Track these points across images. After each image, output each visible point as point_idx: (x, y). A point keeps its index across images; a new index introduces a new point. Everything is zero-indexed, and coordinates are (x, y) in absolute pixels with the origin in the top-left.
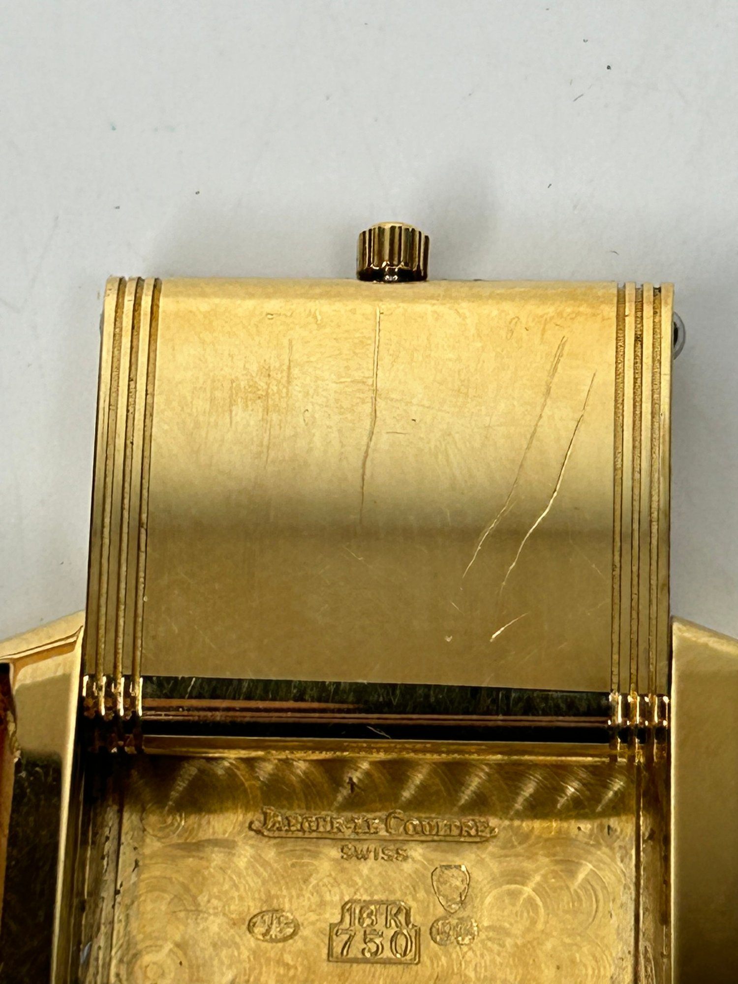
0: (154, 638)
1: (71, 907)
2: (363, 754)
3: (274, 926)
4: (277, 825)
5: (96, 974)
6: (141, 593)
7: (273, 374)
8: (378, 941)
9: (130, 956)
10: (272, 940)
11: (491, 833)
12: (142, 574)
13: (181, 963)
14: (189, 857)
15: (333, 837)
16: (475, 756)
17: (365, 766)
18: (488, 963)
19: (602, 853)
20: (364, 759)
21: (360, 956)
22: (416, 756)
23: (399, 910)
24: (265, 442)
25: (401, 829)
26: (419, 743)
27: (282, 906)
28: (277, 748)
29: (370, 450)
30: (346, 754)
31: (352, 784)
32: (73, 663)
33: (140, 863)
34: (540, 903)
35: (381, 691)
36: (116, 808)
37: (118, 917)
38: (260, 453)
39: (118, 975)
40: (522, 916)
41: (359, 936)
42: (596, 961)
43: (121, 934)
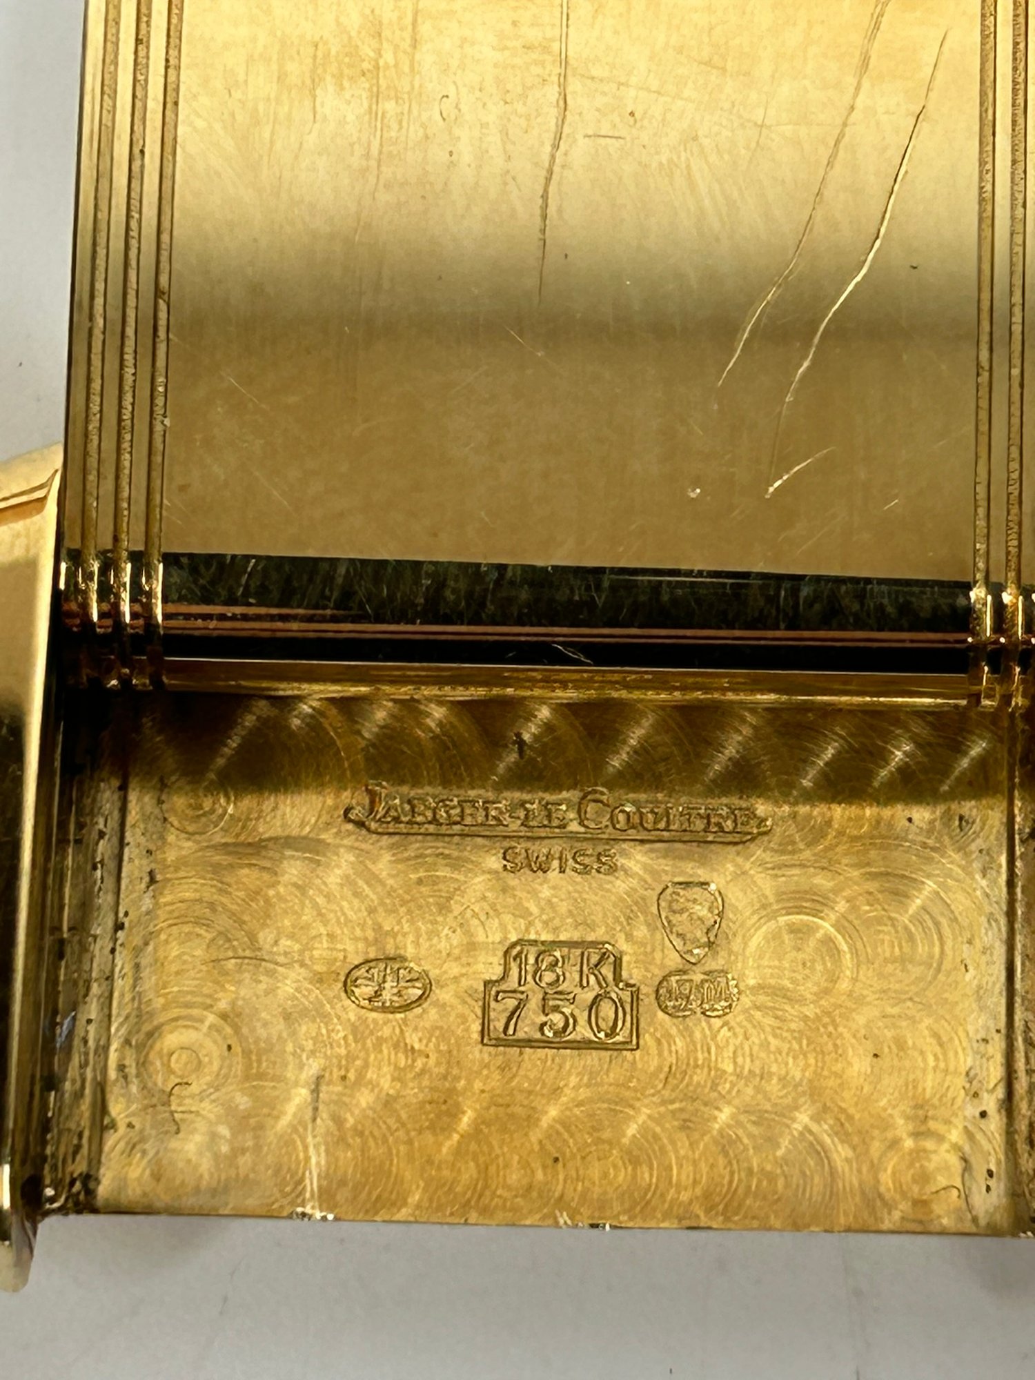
0: (183, 488)
1: (40, 950)
2: (537, 692)
3: (387, 985)
4: (393, 813)
5: (83, 1066)
6: (159, 410)
7: (386, 33)
8: (567, 1011)
9: (141, 1036)
10: (384, 1009)
11: (759, 827)
12: (161, 379)
13: (229, 1047)
14: (241, 866)
15: (490, 832)
16: (731, 696)
17: (544, 713)
18: (756, 1049)
19: (952, 861)
20: (542, 701)
21: (538, 1036)
22: (630, 696)
23: (603, 957)
24: (375, 151)
25: (605, 821)
26: (633, 673)
27: (402, 952)
28: (393, 682)
29: (556, 169)
30: (510, 691)
31: (521, 743)
32: (40, 531)
33: (159, 877)
34: (845, 947)
35: (576, 583)
36: (116, 783)
37: (122, 968)
38: (364, 171)
39: (121, 1068)
40: (813, 969)
41: (534, 1002)
42: (941, 1045)
43: (128, 997)
